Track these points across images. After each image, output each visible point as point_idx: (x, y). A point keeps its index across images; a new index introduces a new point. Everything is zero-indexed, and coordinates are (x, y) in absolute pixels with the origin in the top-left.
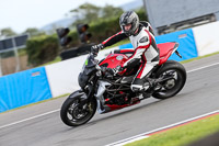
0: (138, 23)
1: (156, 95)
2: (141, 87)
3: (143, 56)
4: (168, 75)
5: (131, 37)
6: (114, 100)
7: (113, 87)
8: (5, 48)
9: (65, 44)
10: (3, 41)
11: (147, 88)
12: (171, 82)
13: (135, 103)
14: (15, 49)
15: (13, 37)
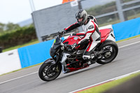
1: (99, 62)
2: (89, 57)
3: (90, 37)
4: (106, 49)
5: (83, 26)
6: (72, 64)
7: (72, 56)
11: (93, 57)
12: (109, 53)
13: (85, 67)
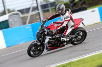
0: (65, 9)
3: (67, 25)
5: (61, 16)
6: (53, 45)
8: (45, 8)
9: (73, 7)
10: (44, 5)
14: (50, 8)
15: (49, 3)
